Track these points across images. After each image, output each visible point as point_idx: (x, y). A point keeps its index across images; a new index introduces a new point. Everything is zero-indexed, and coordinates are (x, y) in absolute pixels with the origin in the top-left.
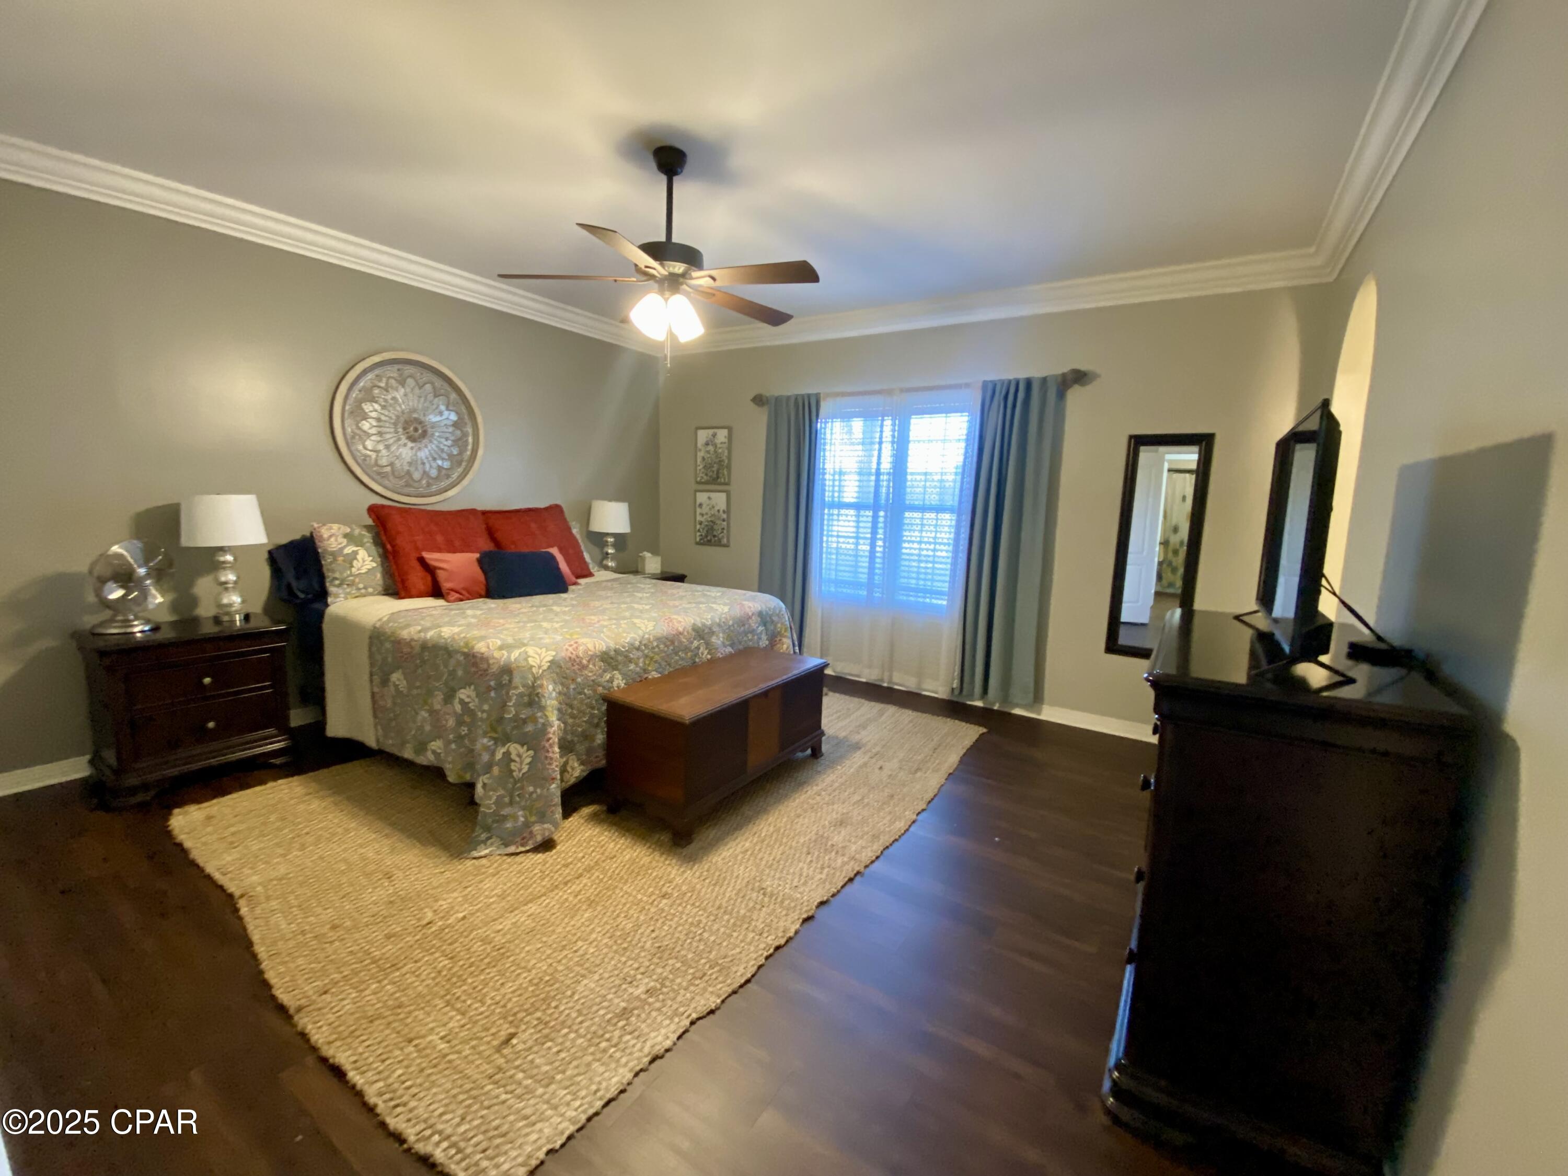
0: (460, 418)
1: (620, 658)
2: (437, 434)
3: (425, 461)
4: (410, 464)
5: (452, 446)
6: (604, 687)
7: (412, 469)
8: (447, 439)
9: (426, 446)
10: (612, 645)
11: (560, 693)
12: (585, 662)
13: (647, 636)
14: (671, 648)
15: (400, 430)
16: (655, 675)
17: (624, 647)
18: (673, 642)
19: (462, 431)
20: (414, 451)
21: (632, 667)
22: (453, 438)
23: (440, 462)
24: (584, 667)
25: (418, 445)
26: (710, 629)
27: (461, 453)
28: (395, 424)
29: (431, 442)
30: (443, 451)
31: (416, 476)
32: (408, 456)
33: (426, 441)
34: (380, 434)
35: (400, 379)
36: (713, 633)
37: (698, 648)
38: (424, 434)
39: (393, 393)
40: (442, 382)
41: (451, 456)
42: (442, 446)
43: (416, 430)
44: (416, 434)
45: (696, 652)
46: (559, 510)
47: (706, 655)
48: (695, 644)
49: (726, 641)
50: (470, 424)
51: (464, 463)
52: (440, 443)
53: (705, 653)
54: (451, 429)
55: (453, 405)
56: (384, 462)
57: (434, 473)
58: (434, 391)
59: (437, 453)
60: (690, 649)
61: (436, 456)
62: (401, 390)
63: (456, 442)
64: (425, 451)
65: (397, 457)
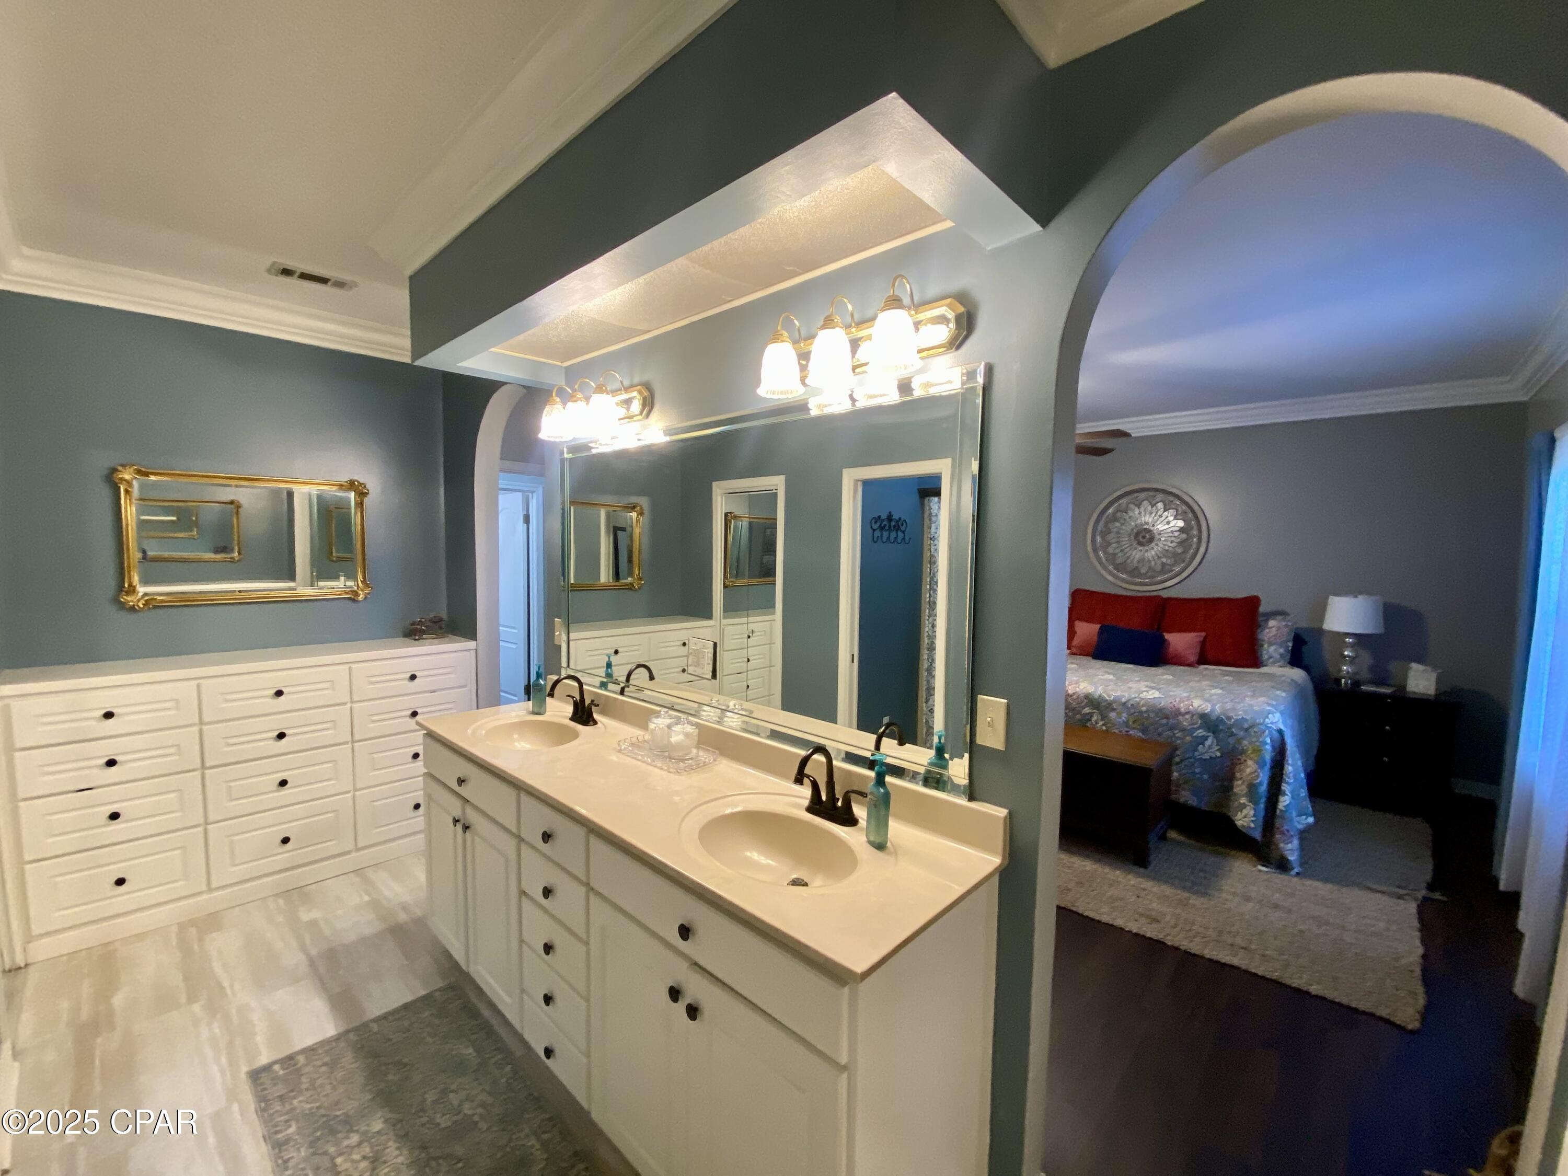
0: (1188, 524)
2: (1163, 539)
3: (1151, 559)
4: (1138, 562)
5: (1177, 547)
7: (1140, 565)
8: (1172, 542)
9: (1153, 548)
15: (1133, 539)
19: (1188, 534)
20: (1142, 552)
22: (1178, 540)
23: (1164, 560)
25: (1146, 548)
26: (1109, 704)
27: (1184, 552)
28: (1129, 535)
29: (1157, 545)
30: (1167, 551)
31: (1143, 571)
32: (1137, 556)
33: (1153, 544)
34: (1118, 542)
35: (1137, 503)
36: (1113, 710)
37: (1091, 714)
38: (1151, 540)
39: (1131, 514)
40: (1171, 498)
41: (1175, 555)
42: (1167, 548)
43: (1144, 537)
44: (1144, 540)
45: (1087, 717)
46: (1252, 603)
47: (1103, 725)
48: (1087, 710)
49: (1131, 723)
50: (1195, 527)
51: (1187, 560)
52: (1165, 545)
53: (1101, 723)
54: (1176, 534)
55: (1181, 514)
56: (1119, 561)
57: (1159, 568)
58: (1165, 507)
59: (1160, 552)
60: (1079, 712)
61: (1161, 555)
62: (1137, 511)
63: (1181, 543)
64: (1152, 552)
65: (1129, 557)
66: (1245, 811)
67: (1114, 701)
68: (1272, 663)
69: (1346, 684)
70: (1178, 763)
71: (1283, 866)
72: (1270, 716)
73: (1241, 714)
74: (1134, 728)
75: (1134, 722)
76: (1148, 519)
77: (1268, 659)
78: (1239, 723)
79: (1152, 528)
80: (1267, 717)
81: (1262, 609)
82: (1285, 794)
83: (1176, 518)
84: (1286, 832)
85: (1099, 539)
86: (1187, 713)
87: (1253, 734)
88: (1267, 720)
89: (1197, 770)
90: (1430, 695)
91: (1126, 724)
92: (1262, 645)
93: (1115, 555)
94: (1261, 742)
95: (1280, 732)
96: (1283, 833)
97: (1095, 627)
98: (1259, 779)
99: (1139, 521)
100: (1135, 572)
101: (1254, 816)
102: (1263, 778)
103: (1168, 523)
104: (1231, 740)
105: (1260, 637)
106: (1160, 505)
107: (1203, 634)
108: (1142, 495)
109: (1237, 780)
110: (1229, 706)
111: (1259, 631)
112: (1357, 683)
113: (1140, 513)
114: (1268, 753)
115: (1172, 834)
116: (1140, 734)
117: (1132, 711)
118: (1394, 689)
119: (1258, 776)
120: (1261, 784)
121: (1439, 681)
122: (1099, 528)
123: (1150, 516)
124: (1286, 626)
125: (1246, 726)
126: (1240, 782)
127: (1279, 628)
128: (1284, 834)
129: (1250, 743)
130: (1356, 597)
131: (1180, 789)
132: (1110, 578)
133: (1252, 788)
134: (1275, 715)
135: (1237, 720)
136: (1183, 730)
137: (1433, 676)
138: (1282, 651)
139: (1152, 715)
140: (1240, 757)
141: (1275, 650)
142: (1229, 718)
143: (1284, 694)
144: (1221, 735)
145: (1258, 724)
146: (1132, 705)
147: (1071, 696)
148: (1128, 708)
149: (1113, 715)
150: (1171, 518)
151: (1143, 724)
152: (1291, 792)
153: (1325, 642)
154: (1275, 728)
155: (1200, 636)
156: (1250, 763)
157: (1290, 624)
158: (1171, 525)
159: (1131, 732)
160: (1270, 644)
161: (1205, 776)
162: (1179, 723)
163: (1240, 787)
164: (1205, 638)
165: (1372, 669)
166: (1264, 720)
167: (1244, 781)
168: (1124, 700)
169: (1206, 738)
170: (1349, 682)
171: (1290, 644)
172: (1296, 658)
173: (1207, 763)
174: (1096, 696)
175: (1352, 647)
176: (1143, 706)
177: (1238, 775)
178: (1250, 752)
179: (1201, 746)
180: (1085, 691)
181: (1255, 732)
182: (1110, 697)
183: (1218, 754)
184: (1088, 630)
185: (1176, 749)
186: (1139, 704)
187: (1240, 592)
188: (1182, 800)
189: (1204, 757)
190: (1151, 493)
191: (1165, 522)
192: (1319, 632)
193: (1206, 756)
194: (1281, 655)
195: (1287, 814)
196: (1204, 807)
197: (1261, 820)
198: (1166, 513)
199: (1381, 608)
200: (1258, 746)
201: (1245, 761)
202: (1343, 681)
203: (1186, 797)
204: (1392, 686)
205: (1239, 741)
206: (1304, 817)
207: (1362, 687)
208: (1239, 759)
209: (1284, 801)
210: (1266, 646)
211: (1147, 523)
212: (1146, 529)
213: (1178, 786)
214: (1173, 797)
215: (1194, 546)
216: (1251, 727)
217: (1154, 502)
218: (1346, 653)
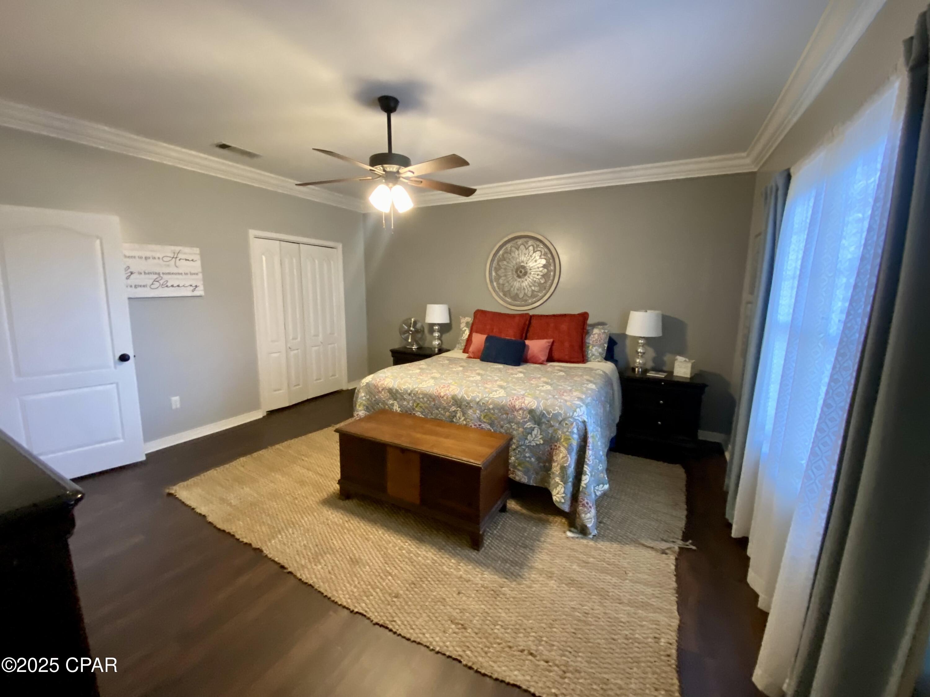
0: (548, 262)
1: (398, 395)
2: (532, 273)
3: (525, 288)
4: (518, 290)
5: (541, 278)
6: (389, 407)
7: (518, 292)
8: (538, 275)
9: (526, 280)
10: (396, 386)
11: (368, 399)
12: (380, 389)
13: (417, 389)
14: (433, 403)
15: (514, 273)
16: (418, 414)
17: (401, 390)
18: (434, 400)
19: (548, 269)
20: (520, 282)
21: (405, 403)
22: (542, 274)
23: (533, 288)
24: (380, 392)
25: (523, 279)
26: (468, 403)
27: (545, 282)
28: (512, 270)
29: (529, 277)
30: (535, 281)
31: (521, 296)
32: (517, 286)
33: (526, 277)
34: (505, 276)
35: (517, 246)
36: (471, 408)
37: (455, 412)
38: (525, 274)
39: (513, 254)
40: (538, 243)
41: (540, 284)
42: (535, 279)
43: (521, 272)
44: (521, 274)
45: (454, 414)
46: (584, 316)
47: (464, 420)
48: (453, 408)
49: (482, 418)
50: (552, 264)
51: (547, 288)
52: (534, 277)
53: (463, 418)
54: (541, 269)
55: (544, 255)
56: (506, 289)
57: (529, 294)
58: (534, 250)
59: (532, 283)
60: (448, 410)
61: (531, 285)
62: (517, 252)
63: (543, 276)
64: (526, 282)
65: (512, 287)
66: (558, 489)
67: (471, 401)
68: (593, 359)
69: (638, 371)
70: (514, 450)
71: (583, 531)
72: (578, 410)
73: (557, 410)
74: (485, 422)
75: (484, 417)
76: (523, 258)
77: (591, 357)
78: (556, 416)
79: (526, 265)
80: (575, 411)
81: (590, 321)
82: (586, 474)
83: (541, 258)
84: (586, 505)
85: (494, 274)
86: (520, 409)
87: (564, 425)
88: (575, 413)
89: (527, 455)
90: (686, 378)
91: (479, 419)
92: (588, 347)
93: (503, 285)
94: (570, 432)
95: (584, 422)
96: (583, 505)
97: (484, 337)
98: (569, 463)
99: (518, 260)
100: (515, 297)
101: (564, 493)
102: (571, 462)
103: (536, 261)
104: (550, 431)
105: (587, 341)
106: (531, 248)
107: (551, 340)
108: (520, 242)
109: (555, 462)
110: (549, 402)
111: (587, 337)
112: (645, 371)
113: (518, 254)
114: (575, 442)
115: (512, 505)
116: (489, 427)
117: (483, 408)
118: (665, 374)
119: (567, 460)
120: (569, 466)
121: (693, 367)
122: (494, 265)
123: (525, 256)
124: (604, 332)
125: (560, 419)
126: (556, 464)
127: (599, 335)
128: (585, 506)
129: (563, 433)
130: (646, 311)
131: (516, 471)
132: (501, 302)
133: (563, 469)
134: (581, 408)
135: (554, 414)
136: (518, 423)
137: (689, 365)
138: (600, 350)
139: (496, 411)
140: (556, 444)
141: (596, 349)
142: (549, 413)
143: (593, 386)
144: (544, 426)
145: (569, 417)
146: (483, 403)
147: (443, 397)
148: (480, 406)
149: (470, 412)
150: (538, 258)
151: (491, 418)
152: (591, 472)
153: (628, 342)
154: (580, 420)
155: (549, 342)
156: (562, 449)
157: (606, 331)
158: (538, 262)
159: (483, 425)
160: (594, 346)
161: (532, 459)
162: (515, 417)
163: (556, 468)
164: (553, 343)
165: (654, 360)
166: (573, 414)
167: (558, 464)
168: (478, 400)
169: (533, 429)
170: (640, 370)
171: (606, 345)
172: (610, 355)
173: (533, 449)
174: (459, 397)
175: (643, 346)
176: (490, 404)
177: (555, 458)
178: (562, 440)
179: (530, 435)
180: (452, 393)
181: (566, 424)
182: (468, 397)
183: (542, 442)
184: (479, 339)
185: (511, 439)
186: (488, 402)
187: (576, 311)
188: (517, 479)
189: (532, 444)
190: (525, 240)
191: (534, 261)
192: (624, 336)
193: (533, 444)
194: (600, 353)
195: (587, 490)
196: (532, 483)
197: (569, 495)
198: (534, 254)
199: (661, 318)
200: (568, 435)
201: (559, 447)
202: (637, 369)
203: (520, 477)
204: (664, 372)
205: (555, 431)
206: (602, 485)
207: (648, 374)
208: (556, 446)
209: (586, 479)
210: (591, 347)
211: (523, 262)
212: (522, 266)
213: (515, 467)
214: (511, 476)
215: (551, 278)
216: (564, 420)
217: (527, 247)
218: (639, 350)
